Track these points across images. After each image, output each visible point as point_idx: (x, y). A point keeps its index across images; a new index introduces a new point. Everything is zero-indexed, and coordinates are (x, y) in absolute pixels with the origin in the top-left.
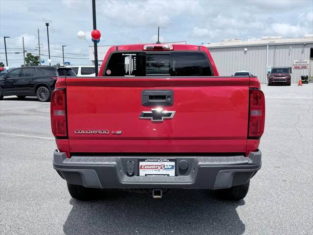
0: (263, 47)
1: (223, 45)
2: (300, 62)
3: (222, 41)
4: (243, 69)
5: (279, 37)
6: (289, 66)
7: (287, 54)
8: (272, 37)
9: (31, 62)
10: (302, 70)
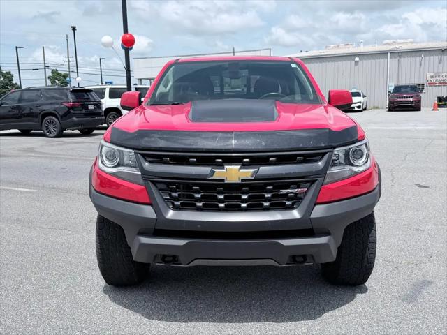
0: (383, 54)
1: (326, 54)
2: (436, 77)
3: (326, 47)
4: (354, 88)
5: (410, 40)
6: (421, 83)
7: (418, 65)
8: (399, 41)
9: (57, 82)
10: (440, 88)
